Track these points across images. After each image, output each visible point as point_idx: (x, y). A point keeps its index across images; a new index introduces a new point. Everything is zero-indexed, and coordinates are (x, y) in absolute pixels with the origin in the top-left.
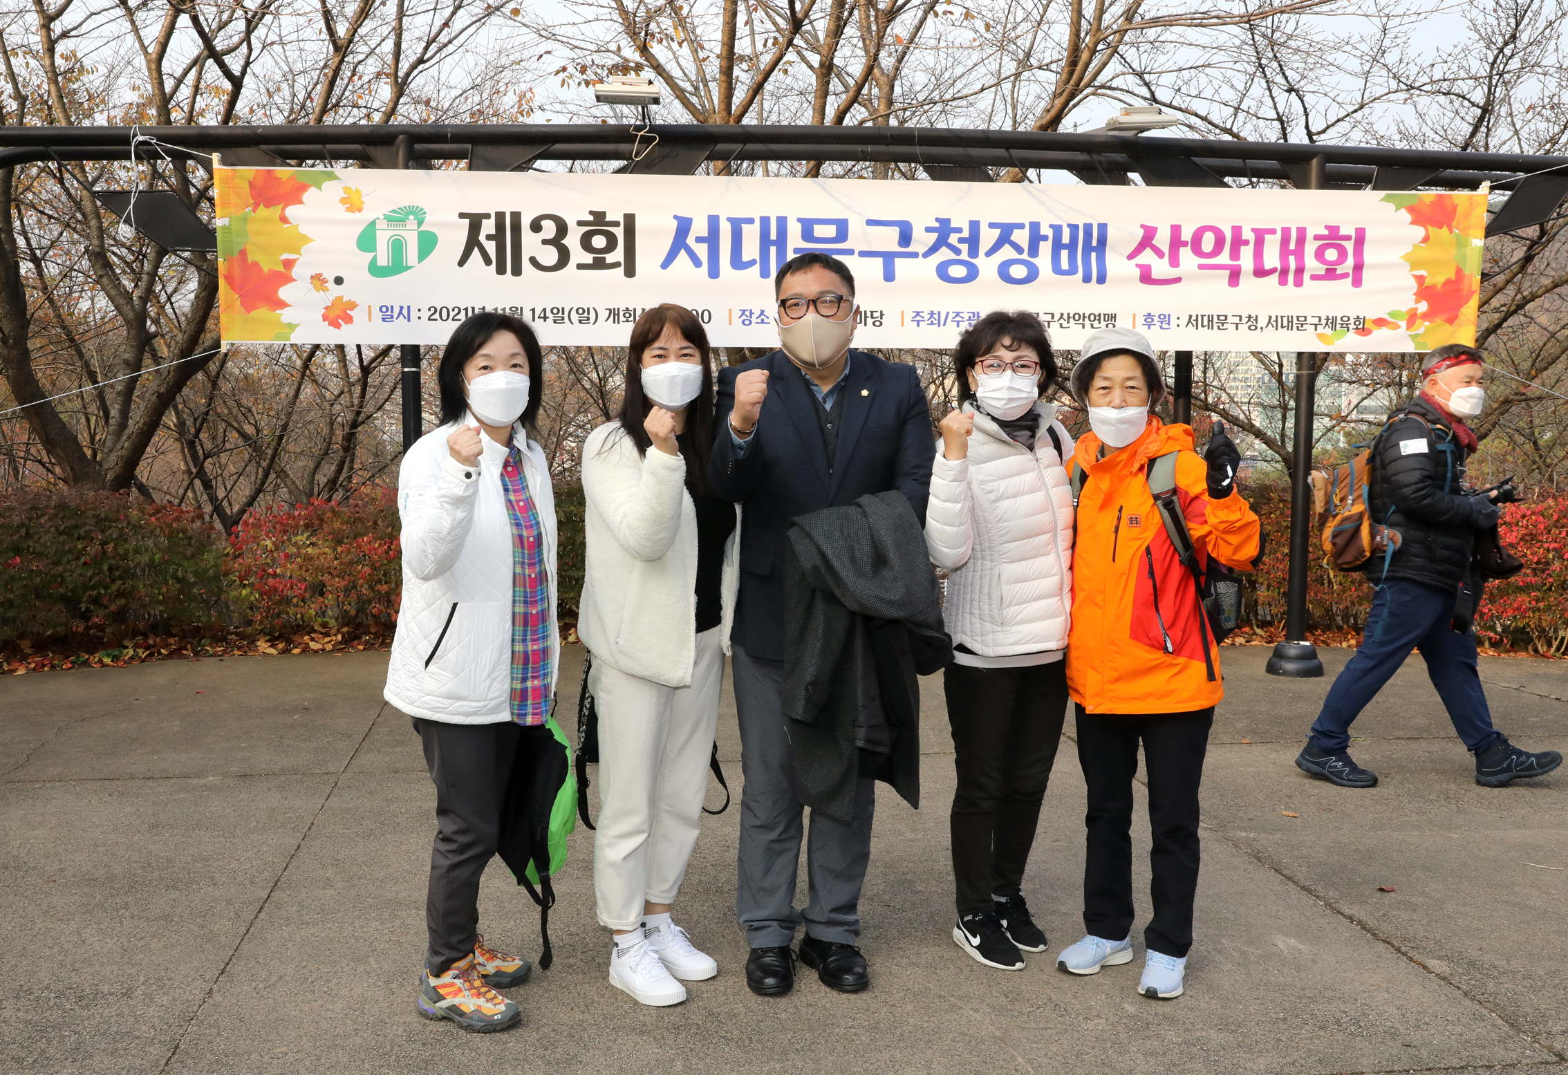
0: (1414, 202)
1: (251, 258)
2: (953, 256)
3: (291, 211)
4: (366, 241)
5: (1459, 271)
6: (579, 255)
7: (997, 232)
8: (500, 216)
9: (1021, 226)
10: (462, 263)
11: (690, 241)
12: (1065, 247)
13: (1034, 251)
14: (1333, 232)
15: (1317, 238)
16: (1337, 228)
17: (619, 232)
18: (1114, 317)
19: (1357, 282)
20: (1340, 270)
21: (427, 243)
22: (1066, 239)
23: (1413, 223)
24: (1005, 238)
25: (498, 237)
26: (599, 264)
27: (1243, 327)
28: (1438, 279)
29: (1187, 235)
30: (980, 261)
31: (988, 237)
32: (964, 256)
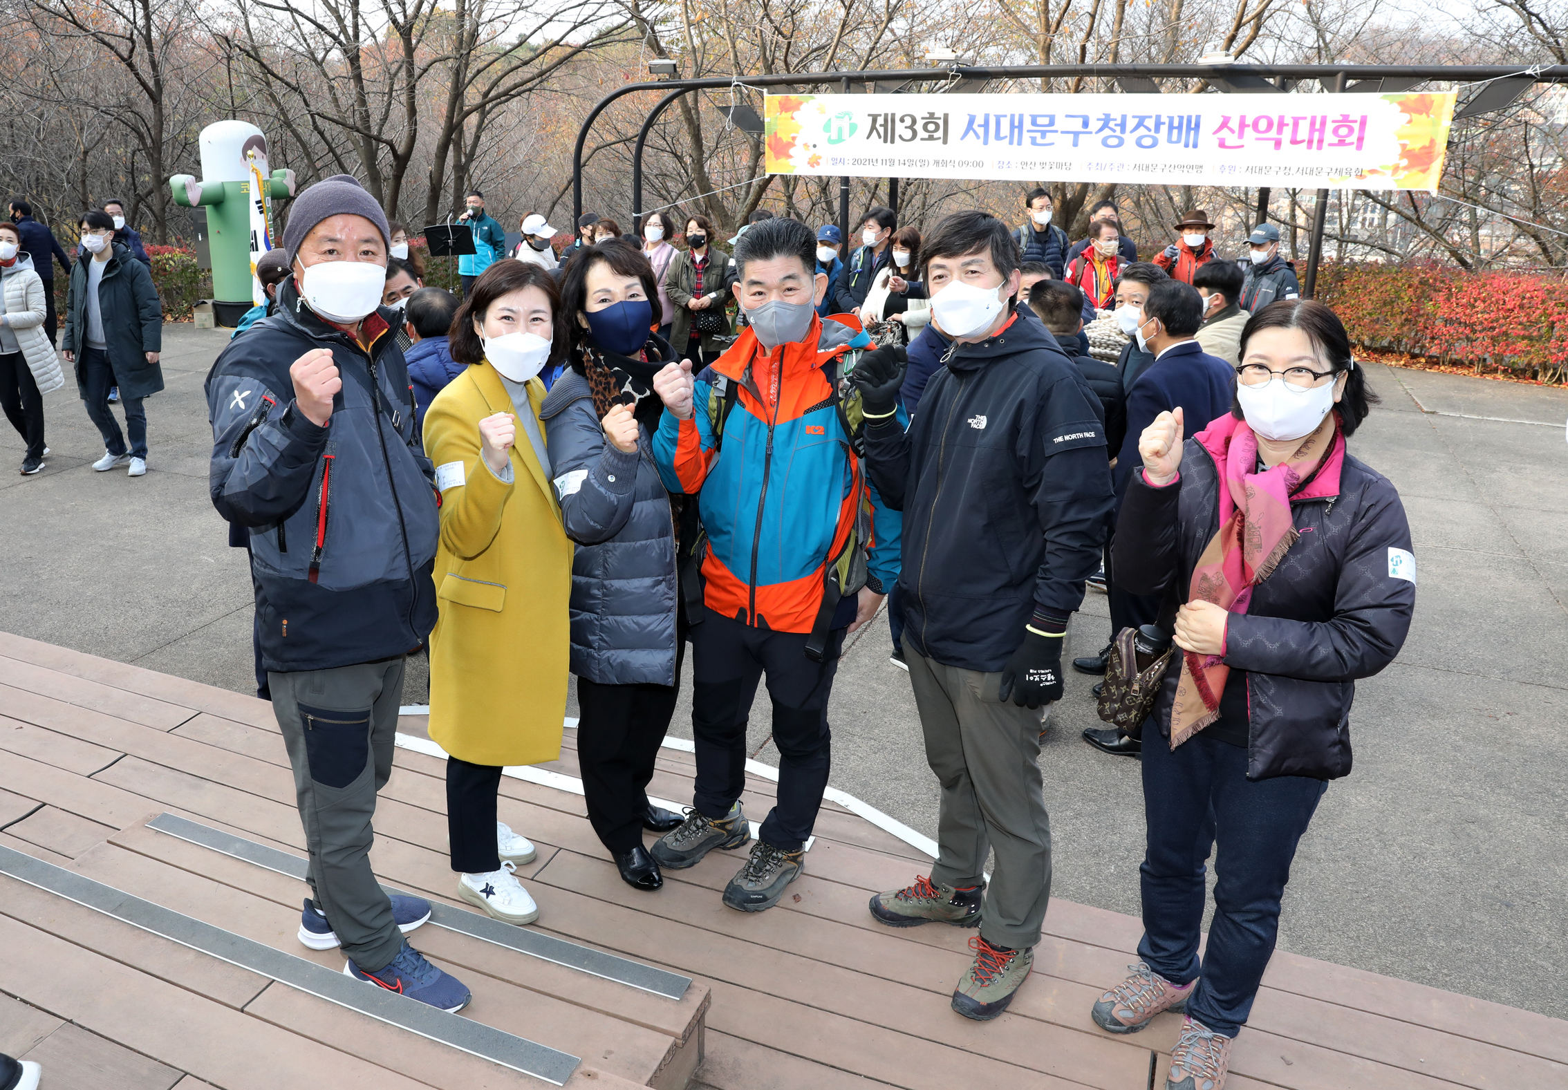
0: (1403, 99)
1: (779, 136)
2: (1112, 133)
3: (796, 114)
4: (827, 128)
5: (1432, 141)
6: (922, 134)
7: (1137, 120)
8: (886, 115)
9: (1151, 117)
10: (868, 138)
11: (975, 126)
12: (1176, 128)
13: (1157, 129)
14: (1346, 118)
15: (1334, 121)
16: (1348, 116)
17: (941, 122)
18: (1201, 167)
19: (1359, 147)
20: (1348, 140)
21: (853, 128)
22: (1176, 124)
23: (1402, 111)
24: (1140, 123)
25: (885, 125)
26: (931, 138)
27: (1281, 173)
28: (1416, 145)
29: (1249, 121)
30: (1125, 136)
31: (1131, 123)
32: (1118, 133)
